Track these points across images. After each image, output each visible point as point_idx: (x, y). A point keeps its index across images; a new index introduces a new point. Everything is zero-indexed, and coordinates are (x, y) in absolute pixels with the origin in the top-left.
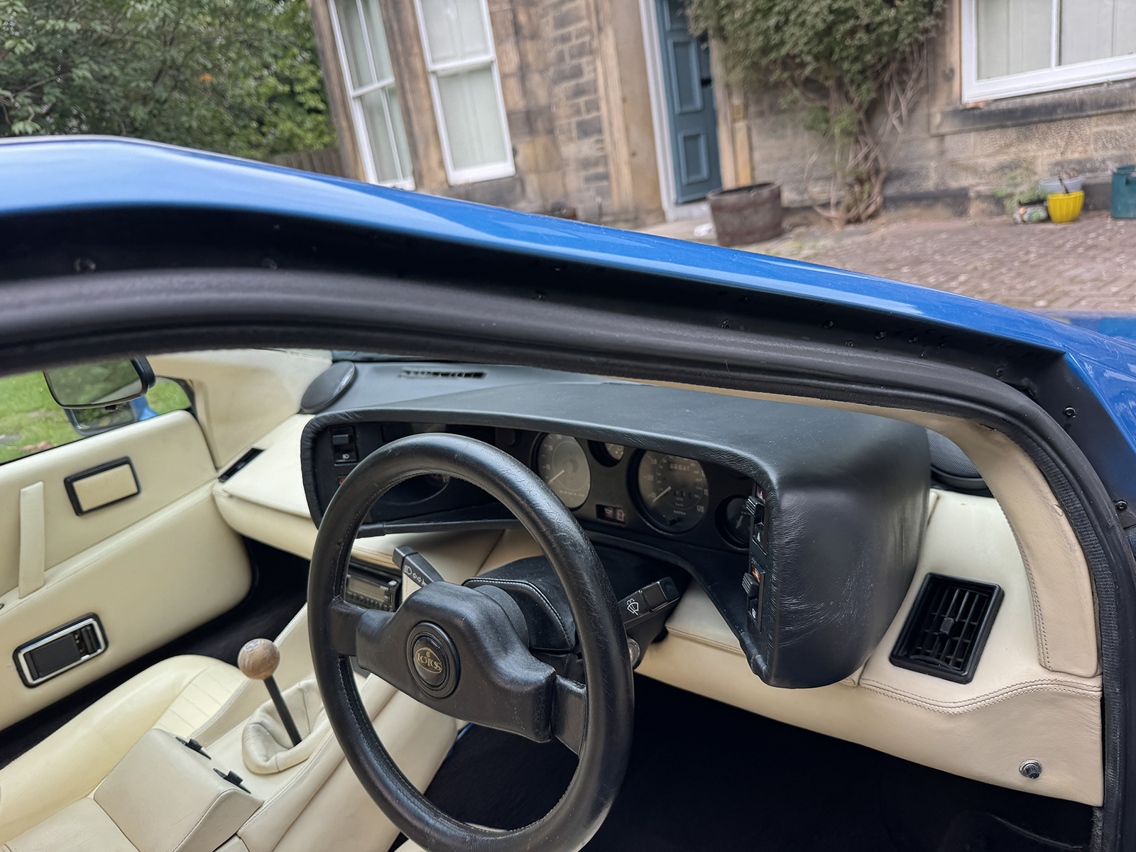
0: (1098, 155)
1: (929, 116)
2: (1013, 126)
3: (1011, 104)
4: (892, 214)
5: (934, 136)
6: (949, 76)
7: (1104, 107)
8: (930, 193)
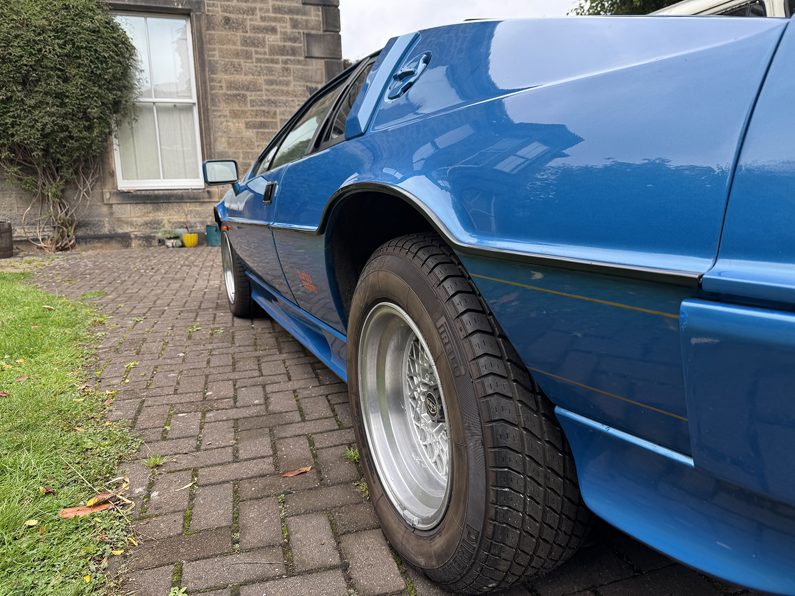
0: (192, 220)
1: (102, 193)
2: (151, 203)
3: (148, 193)
4: (84, 246)
5: (107, 204)
6: (112, 174)
7: (193, 199)
8: (107, 234)
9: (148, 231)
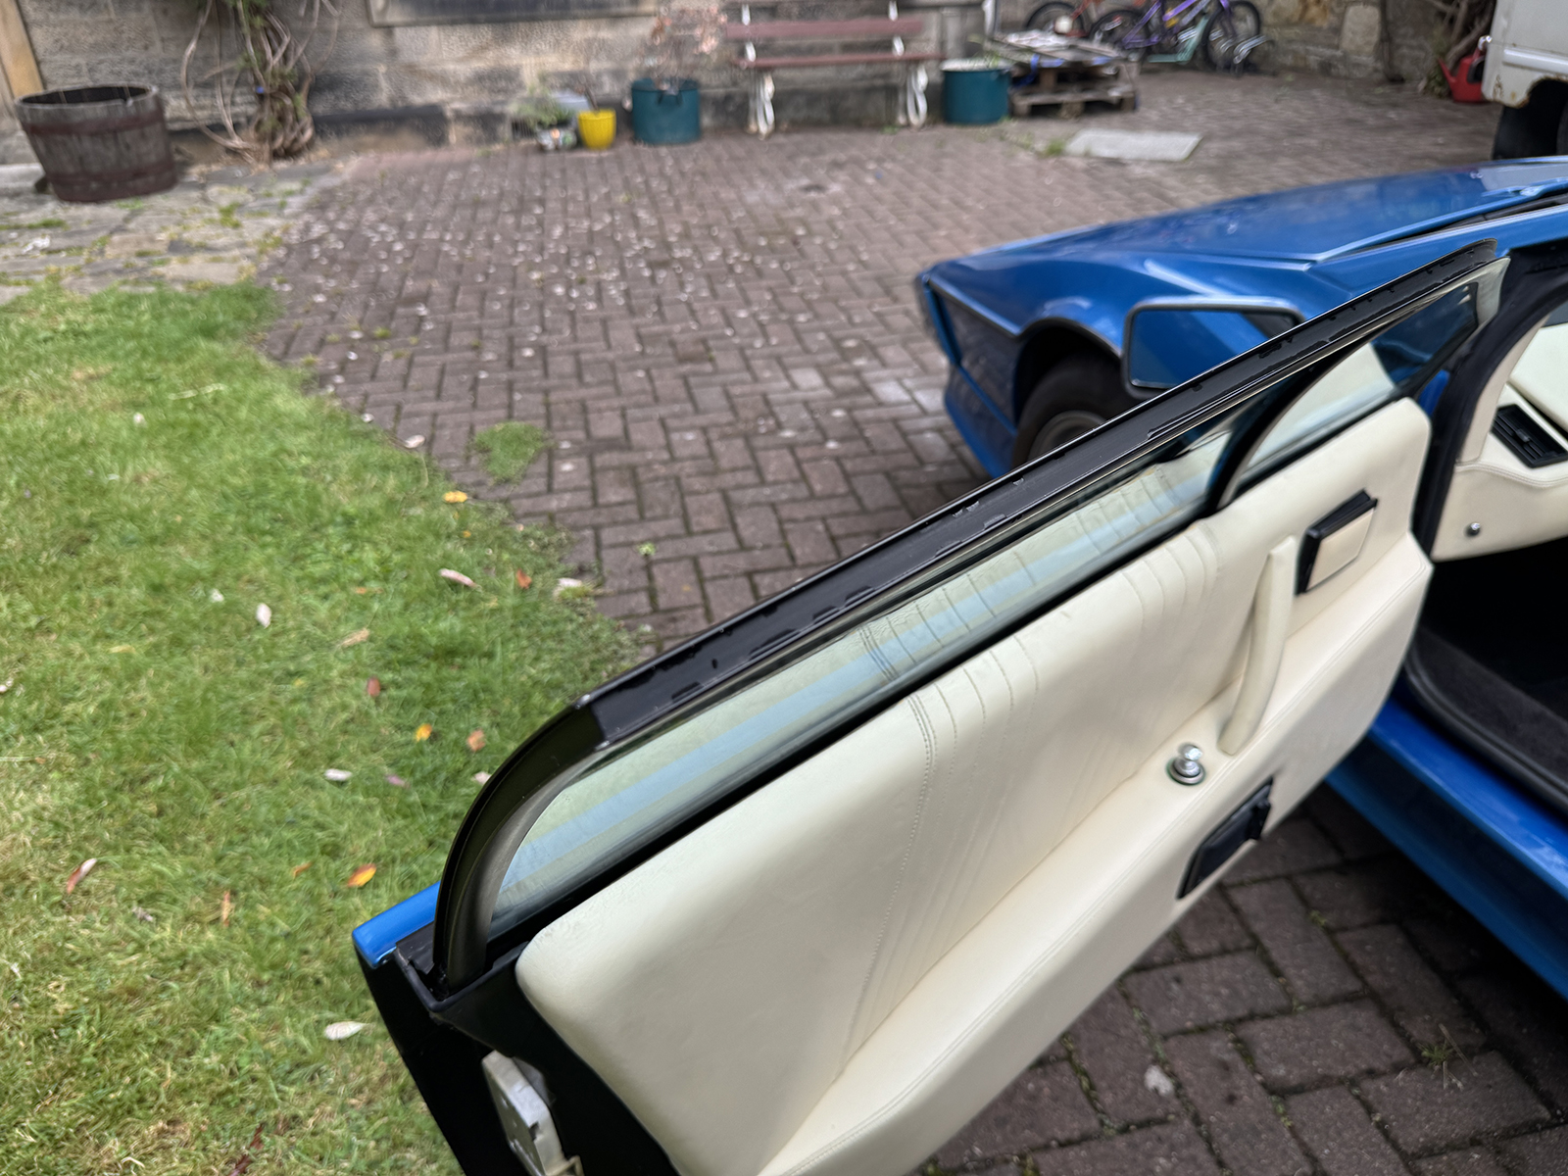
2: (489, 21)
4: (335, 143)
5: (378, 27)
8: (386, 110)
9: (484, 100)
